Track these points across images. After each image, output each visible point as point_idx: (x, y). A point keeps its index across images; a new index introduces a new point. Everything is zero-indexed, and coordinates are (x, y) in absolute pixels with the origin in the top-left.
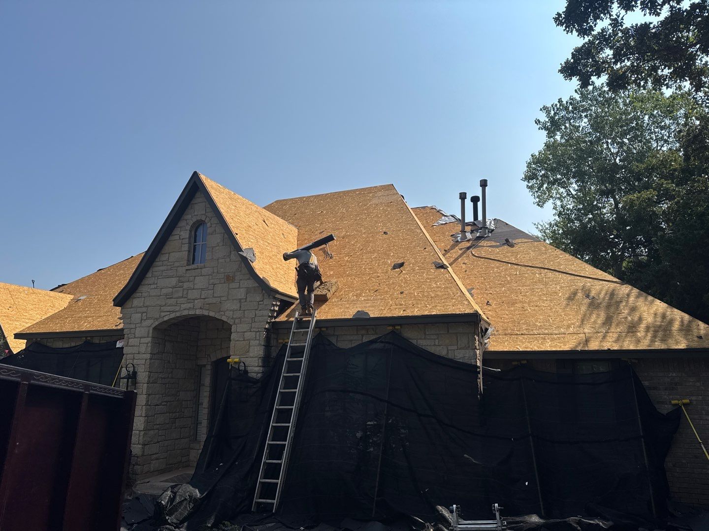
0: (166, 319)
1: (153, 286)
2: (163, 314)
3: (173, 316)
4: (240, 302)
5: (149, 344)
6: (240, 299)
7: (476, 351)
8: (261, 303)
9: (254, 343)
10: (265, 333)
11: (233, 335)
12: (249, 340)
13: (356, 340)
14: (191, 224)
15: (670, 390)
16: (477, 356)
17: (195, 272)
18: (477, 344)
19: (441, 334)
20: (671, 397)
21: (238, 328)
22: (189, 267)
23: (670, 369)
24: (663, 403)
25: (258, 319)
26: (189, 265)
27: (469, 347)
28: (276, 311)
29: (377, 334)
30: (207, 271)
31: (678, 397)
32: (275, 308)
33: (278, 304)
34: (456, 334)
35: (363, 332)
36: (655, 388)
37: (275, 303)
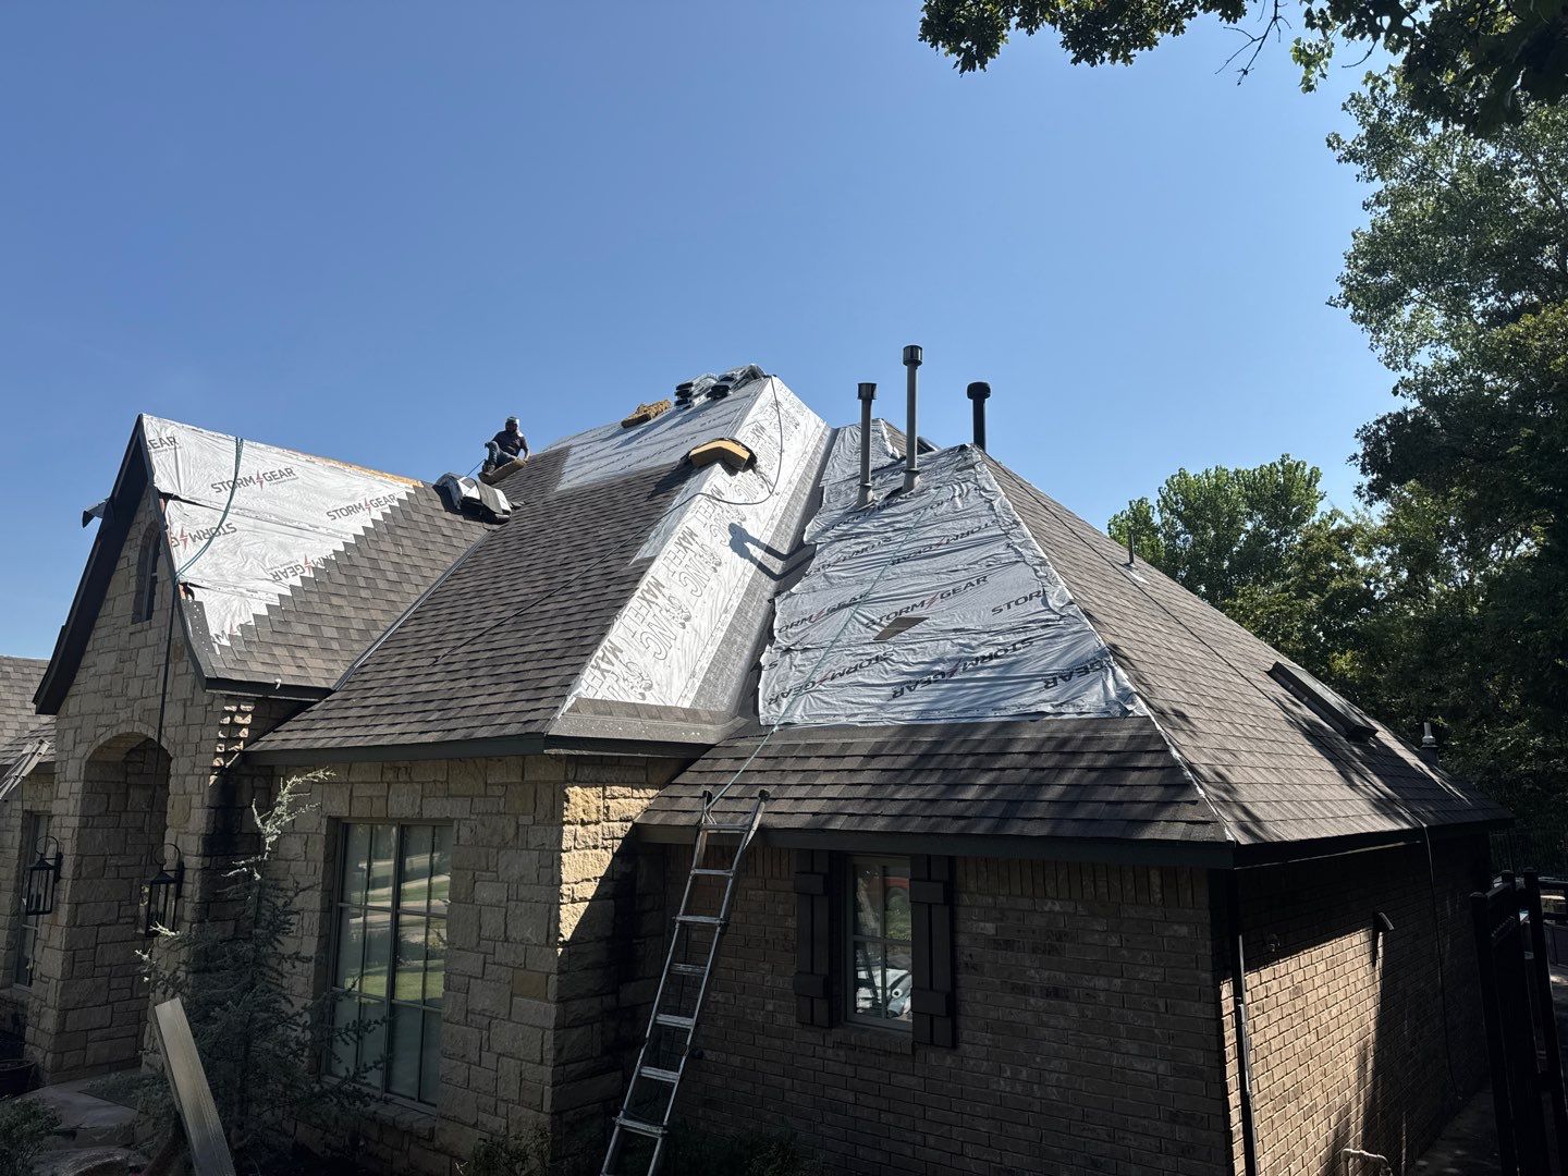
0: (101, 741)
1: (92, 671)
2: (99, 731)
3: (108, 736)
5: (80, 797)
6: (185, 700)
7: (571, 827)
8: (209, 708)
9: (196, 800)
10: (213, 778)
11: (172, 782)
12: (191, 794)
13: (378, 798)
14: (143, 532)
15: (1044, 952)
16: (567, 843)
17: (138, 640)
18: (580, 809)
19: (511, 783)
20: (1047, 973)
21: (179, 766)
22: (132, 628)
23: (1048, 889)
24: (1025, 990)
25: (204, 746)
26: (132, 623)
27: (555, 819)
28: (243, 726)
29: (412, 782)
30: (152, 636)
31: (1063, 975)
32: (239, 720)
33: (249, 708)
34: (535, 783)
35: (390, 776)
36: (1008, 945)
37: (234, 708)
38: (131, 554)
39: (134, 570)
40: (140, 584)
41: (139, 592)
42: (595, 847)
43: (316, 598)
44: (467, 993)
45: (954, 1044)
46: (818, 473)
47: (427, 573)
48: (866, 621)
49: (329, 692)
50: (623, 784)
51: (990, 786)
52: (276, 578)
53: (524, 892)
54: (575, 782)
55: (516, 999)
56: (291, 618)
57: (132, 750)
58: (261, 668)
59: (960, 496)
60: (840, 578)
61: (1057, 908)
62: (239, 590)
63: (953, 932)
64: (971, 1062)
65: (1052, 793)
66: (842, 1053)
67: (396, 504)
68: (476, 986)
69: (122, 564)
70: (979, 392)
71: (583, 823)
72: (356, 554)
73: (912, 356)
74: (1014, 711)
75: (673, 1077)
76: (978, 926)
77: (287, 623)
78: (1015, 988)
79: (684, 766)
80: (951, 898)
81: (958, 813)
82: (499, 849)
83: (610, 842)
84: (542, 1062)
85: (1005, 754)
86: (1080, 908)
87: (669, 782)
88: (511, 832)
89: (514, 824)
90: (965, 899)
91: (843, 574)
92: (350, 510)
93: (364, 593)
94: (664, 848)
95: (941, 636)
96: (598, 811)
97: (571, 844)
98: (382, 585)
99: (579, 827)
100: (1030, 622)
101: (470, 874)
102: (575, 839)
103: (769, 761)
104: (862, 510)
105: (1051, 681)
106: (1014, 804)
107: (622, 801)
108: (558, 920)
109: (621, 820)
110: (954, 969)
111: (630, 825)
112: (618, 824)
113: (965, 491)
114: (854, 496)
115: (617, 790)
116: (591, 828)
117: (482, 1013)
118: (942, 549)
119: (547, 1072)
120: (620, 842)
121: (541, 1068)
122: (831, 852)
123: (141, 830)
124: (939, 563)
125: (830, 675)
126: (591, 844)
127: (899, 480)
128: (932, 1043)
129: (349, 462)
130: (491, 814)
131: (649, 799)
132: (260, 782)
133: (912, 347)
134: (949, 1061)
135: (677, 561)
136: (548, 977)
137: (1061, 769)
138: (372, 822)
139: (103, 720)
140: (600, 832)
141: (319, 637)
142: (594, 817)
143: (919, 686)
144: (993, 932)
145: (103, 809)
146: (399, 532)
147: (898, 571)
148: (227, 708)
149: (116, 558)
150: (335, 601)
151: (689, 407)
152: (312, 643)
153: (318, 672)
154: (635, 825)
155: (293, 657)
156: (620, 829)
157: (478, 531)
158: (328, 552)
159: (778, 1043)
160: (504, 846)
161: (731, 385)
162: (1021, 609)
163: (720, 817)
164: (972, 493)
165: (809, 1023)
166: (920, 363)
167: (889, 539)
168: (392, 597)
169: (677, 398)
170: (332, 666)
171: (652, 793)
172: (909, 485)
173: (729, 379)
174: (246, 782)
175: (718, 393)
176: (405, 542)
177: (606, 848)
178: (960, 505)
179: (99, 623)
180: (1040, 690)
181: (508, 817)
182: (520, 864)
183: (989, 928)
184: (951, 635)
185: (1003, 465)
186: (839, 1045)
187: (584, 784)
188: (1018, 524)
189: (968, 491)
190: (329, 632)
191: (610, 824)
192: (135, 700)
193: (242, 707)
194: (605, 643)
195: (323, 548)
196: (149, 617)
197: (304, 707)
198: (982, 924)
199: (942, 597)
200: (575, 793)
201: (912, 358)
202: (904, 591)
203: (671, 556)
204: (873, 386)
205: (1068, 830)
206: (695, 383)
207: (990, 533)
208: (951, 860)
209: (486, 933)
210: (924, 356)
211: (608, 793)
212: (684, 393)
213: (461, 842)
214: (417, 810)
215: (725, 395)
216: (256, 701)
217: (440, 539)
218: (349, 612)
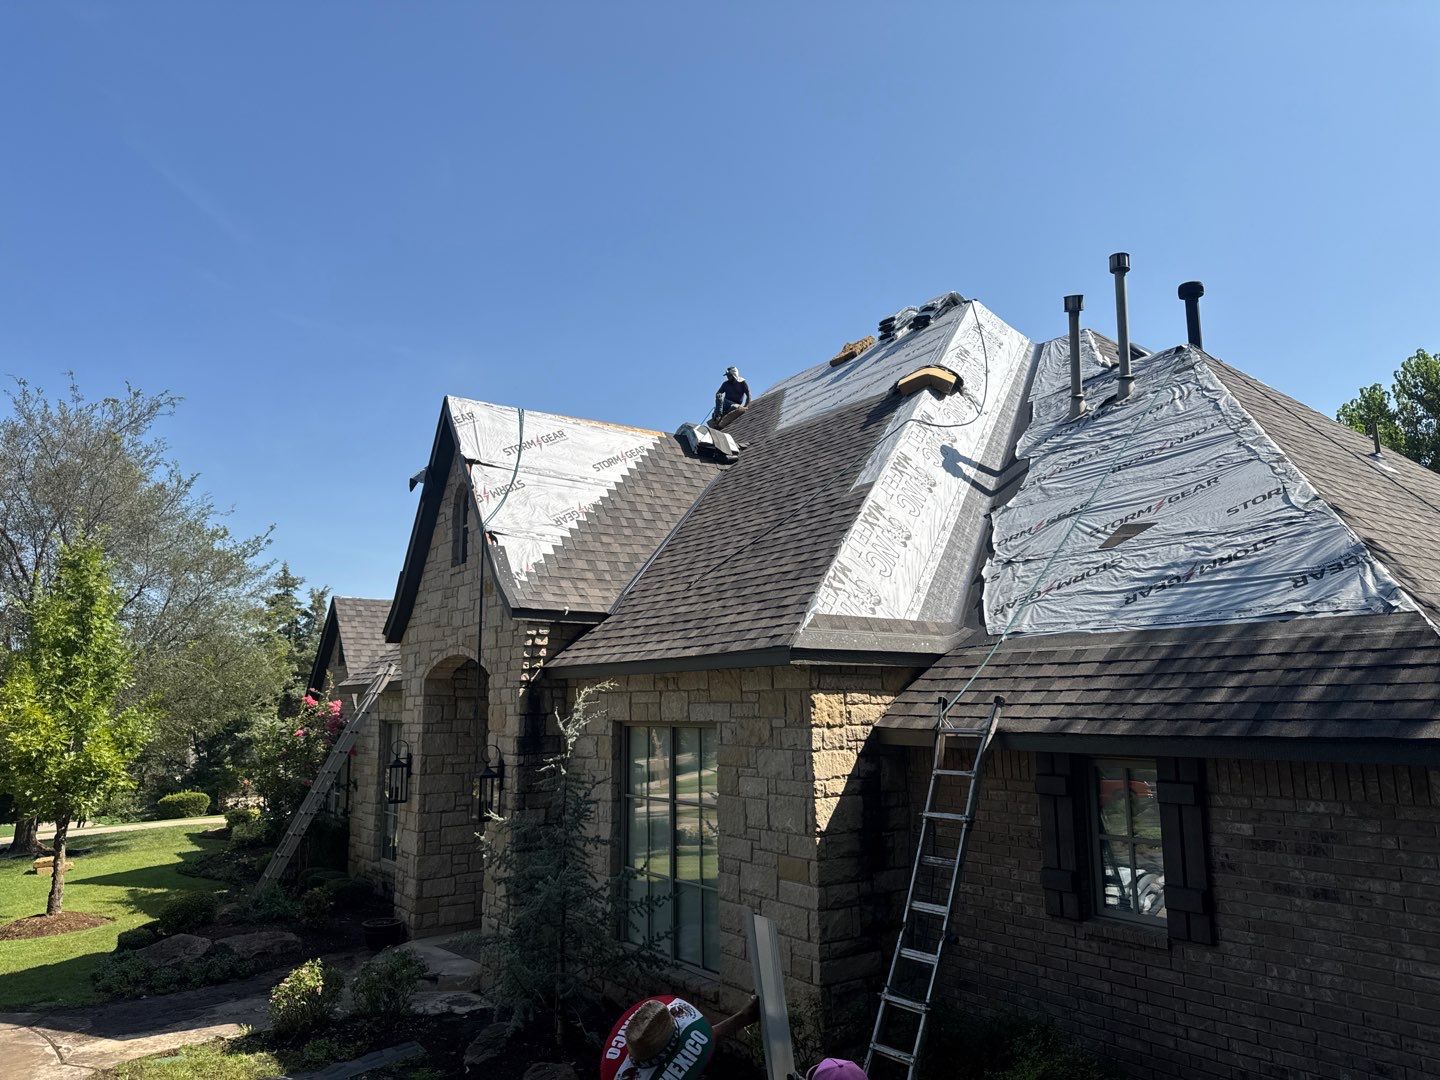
0: (435, 663)
1: (424, 606)
2: (433, 655)
3: (440, 659)
4: (496, 632)
5: (422, 708)
6: (497, 627)
7: (820, 730)
8: (515, 633)
9: (510, 709)
10: (522, 690)
11: (491, 694)
12: (505, 703)
13: (652, 703)
14: (455, 492)
15: (1309, 854)
16: (816, 744)
17: (458, 579)
18: (826, 713)
19: (763, 691)
20: (1313, 874)
21: (495, 681)
22: (453, 571)
23: (1310, 790)
24: (1289, 891)
25: (513, 664)
26: (453, 566)
27: (805, 724)
28: (542, 647)
29: (679, 690)
30: (468, 576)
31: (1332, 877)
32: (538, 641)
33: (545, 632)
34: (784, 690)
35: (661, 685)
36: (1268, 845)
37: (534, 632)
38: (447, 511)
39: (450, 524)
40: (455, 534)
41: (455, 541)
42: (842, 748)
43: (589, 538)
44: (739, 873)
45: (1214, 941)
46: (1024, 390)
47: (675, 511)
48: (1089, 530)
49: (605, 616)
50: (861, 691)
51: (1240, 688)
52: (558, 523)
53: (782, 787)
54: (819, 689)
55: (782, 882)
56: (572, 555)
57: (458, 669)
58: (552, 598)
59: (1180, 398)
60: (1057, 489)
61: (1322, 809)
62: (531, 534)
63: (1206, 833)
64: (1234, 960)
65: (1312, 693)
66: (1094, 945)
67: (646, 454)
68: (746, 868)
69: (441, 519)
70: (1191, 293)
71: (829, 726)
72: (618, 499)
73: (1119, 264)
74: (1262, 612)
75: (932, 959)
76: (1233, 827)
77: (568, 559)
78: (1277, 888)
79: (917, 673)
80: (1202, 799)
81: (1206, 716)
82: (758, 748)
83: (854, 743)
84: (809, 939)
85: (1255, 655)
86: (1348, 809)
87: (903, 689)
88: (766, 734)
89: (768, 727)
90: (1218, 800)
91: (1060, 486)
92: (611, 462)
93: (627, 532)
94: (904, 748)
95: (1173, 540)
96: (841, 716)
97: (820, 744)
98: (640, 523)
99: (825, 730)
100: (1271, 521)
101: (735, 770)
102: (823, 740)
103: (1000, 669)
104: (1075, 420)
105: (1300, 580)
106: (1267, 707)
107: (861, 706)
108: (814, 813)
109: (862, 724)
110: (1209, 867)
111: (870, 728)
112: (859, 727)
113: (1186, 393)
114: (1065, 408)
115: (856, 696)
116: (837, 730)
117: (753, 893)
118: (1165, 453)
119: (814, 949)
120: (863, 743)
121: (809, 945)
122: (1070, 754)
123: (468, 734)
124: (1164, 466)
125: (1056, 584)
126: (838, 745)
127: (1114, 387)
128: (1189, 939)
129: (606, 421)
130: (748, 718)
131: (886, 704)
132: (557, 693)
133: (1118, 255)
134: (1208, 957)
135: (894, 485)
136: (809, 863)
137: (1319, 670)
138: (650, 725)
139: (436, 645)
140: (844, 735)
141: (594, 570)
142: (838, 721)
143: (1153, 592)
144: (1250, 832)
145: (439, 717)
146: (650, 477)
147: (1119, 478)
148: (529, 632)
149: (436, 514)
150: (605, 539)
151: (892, 340)
152: (590, 575)
153: (597, 600)
154: (875, 728)
155: (577, 588)
156: (862, 732)
157: (713, 471)
158: (596, 499)
159: (1028, 933)
160: (761, 746)
161: (932, 314)
162: (1259, 508)
163: (956, 722)
164: (1194, 393)
165: (1058, 914)
166: (1128, 269)
167: (1106, 447)
168: (649, 533)
169: (880, 334)
170: (607, 594)
171: (888, 699)
172: (1124, 392)
173: (931, 308)
174: (547, 693)
175: (920, 323)
176: (655, 485)
177: (851, 749)
178: (1181, 407)
179: (427, 567)
180: (1288, 590)
181: (763, 720)
182: (778, 762)
183: (1247, 829)
184: (1184, 539)
185: (1225, 362)
186: (1091, 937)
187: (828, 691)
188: (1248, 421)
189: (1189, 393)
190: (602, 566)
191: (853, 727)
192: (458, 628)
193: (540, 631)
194: (835, 564)
195: (590, 496)
196: (464, 560)
197: (587, 629)
198: (1238, 825)
199: (1170, 501)
200: (820, 698)
201: (1119, 265)
202: (1128, 498)
203: (889, 480)
204: (1080, 298)
205: (1331, 731)
206: (897, 316)
207: (1218, 433)
208: (1201, 763)
209: (751, 822)
210: (1132, 262)
211: (848, 699)
212: (887, 328)
213: (725, 742)
214: (685, 714)
215: (927, 324)
216: (551, 626)
217: (682, 481)
218: (616, 548)
